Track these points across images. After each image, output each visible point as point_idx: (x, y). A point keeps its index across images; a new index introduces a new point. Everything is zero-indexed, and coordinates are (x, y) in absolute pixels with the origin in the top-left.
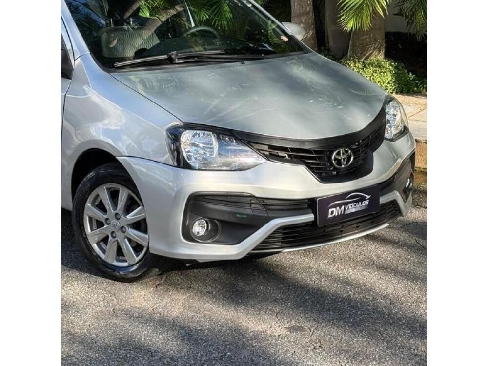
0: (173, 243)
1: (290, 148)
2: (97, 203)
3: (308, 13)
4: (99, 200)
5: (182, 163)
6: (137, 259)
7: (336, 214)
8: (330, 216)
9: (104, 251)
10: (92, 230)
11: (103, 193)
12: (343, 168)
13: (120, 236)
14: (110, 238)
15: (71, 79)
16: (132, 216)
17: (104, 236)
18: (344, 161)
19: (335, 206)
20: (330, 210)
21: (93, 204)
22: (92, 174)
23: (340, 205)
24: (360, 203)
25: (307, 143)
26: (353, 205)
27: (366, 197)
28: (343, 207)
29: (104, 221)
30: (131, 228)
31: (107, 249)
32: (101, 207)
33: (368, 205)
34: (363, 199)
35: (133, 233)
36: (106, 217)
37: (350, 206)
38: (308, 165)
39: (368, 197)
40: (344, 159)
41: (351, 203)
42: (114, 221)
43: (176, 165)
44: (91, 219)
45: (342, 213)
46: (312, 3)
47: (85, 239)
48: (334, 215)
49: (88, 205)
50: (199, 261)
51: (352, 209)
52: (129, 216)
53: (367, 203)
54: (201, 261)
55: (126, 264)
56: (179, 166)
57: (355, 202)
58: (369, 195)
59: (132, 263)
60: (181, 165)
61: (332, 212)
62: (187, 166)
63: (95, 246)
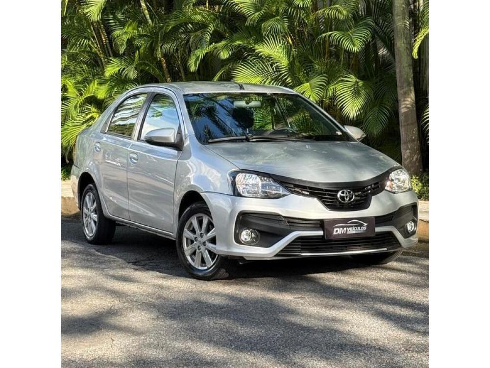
0: (229, 245)
1: (309, 187)
2: (191, 229)
3: (414, 141)
4: (192, 226)
5: (236, 193)
6: (212, 263)
7: (340, 233)
8: (335, 233)
9: (193, 260)
10: (187, 246)
11: (194, 221)
12: (346, 203)
13: (202, 248)
14: (197, 250)
15: (182, 151)
16: (210, 234)
17: (194, 250)
18: (347, 198)
19: (339, 227)
20: (335, 230)
21: (189, 229)
22: (189, 208)
23: (343, 227)
24: (359, 228)
25: (320, 185)
26: (354, 228)
27: (364, 224)
28: (345, 229)
29: (194, 239)
30: (210, 242)
31: (195, 258)
32: (194, 231)
33: (366, 230)
34: (361, 225)
35: (210, 246)
36: (195, 236)
37: (351, 228)
38: (320, 199)
39: (366, 224)
40: (347, 197)
41: (352, 226)
42: (199, 239)
43: (232, 194)
44: (187, 239)
45: (345, 232)
46: (417, 133)
47: (183, 253)
48: (338, 233)
49: (185, 230)
50: (246, 258)
51: (352, 231)
52: (208, 235)
53: (365, 228)
54: (247, 259)
55: (206, 268)
56: (234, 195)
57: (355, 226)
58: (366, 223)
59: (209, 266)
60: (236, 194)
61: (337, 231)
62: (239, 195)
63: (189, 258)
